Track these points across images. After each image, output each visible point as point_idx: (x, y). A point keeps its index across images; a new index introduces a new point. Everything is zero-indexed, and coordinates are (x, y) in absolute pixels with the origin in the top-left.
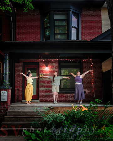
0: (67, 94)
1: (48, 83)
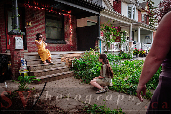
1: (35, 32)
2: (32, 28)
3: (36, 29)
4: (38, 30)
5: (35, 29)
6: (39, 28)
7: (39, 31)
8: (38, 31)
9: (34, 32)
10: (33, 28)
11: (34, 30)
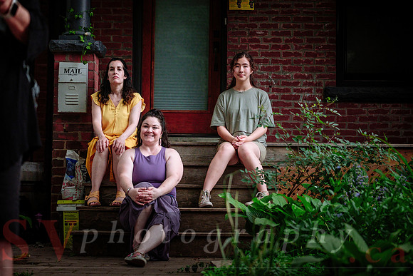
0: (380, 106)
1: (274, 40)
2: (258, 23)
3: (280, 25)
4: (292, 31)
5: (275, 26)
6: (297, 19)
7: (297, 34)
8: (288, 33)
9: (266, 40)
10: (261, 19)
11: (270, 31)
